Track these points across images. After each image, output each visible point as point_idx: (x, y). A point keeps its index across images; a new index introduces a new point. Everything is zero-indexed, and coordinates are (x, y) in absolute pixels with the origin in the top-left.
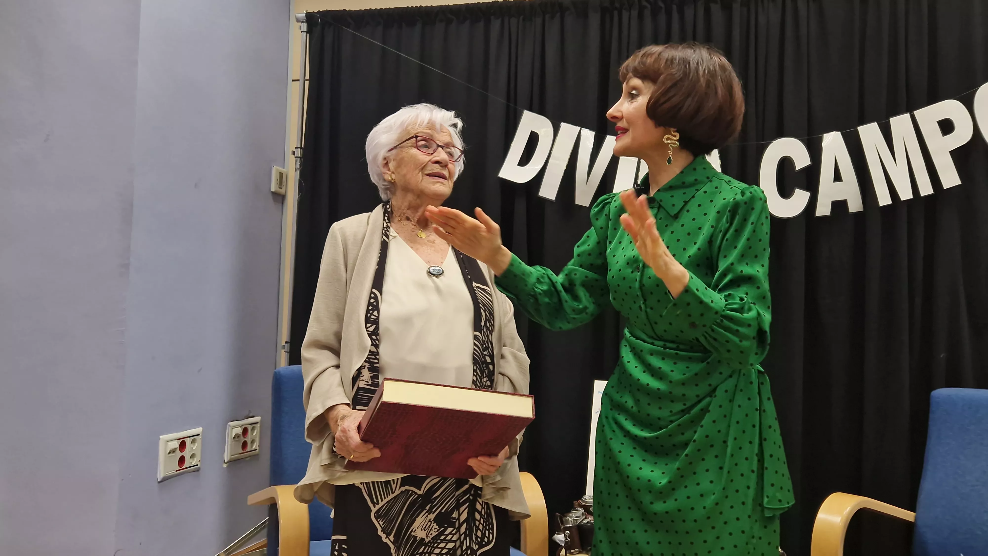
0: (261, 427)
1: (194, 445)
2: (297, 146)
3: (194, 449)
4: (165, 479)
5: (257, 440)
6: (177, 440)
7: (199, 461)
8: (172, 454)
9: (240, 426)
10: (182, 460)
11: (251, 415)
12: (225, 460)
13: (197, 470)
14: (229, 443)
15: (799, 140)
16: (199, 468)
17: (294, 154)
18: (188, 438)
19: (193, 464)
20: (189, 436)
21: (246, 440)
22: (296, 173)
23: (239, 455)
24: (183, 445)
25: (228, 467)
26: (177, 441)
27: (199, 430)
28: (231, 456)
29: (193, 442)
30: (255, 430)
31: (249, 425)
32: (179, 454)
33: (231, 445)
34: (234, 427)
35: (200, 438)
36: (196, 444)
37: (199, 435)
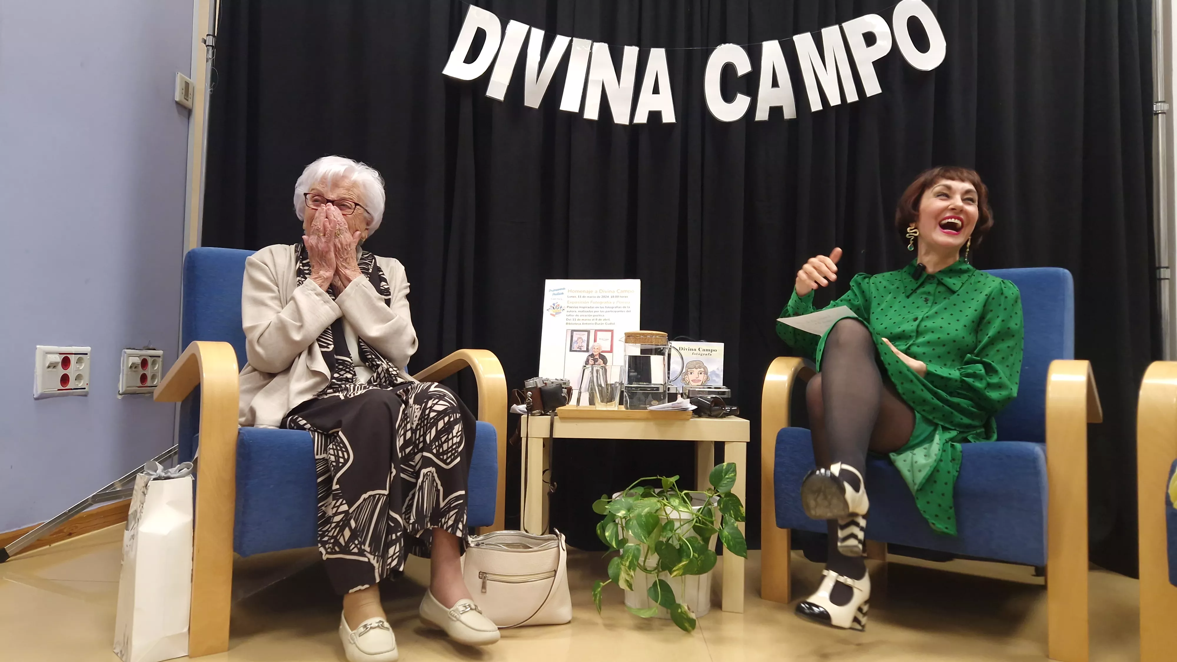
0: (163, 362)
1: (81, 365)
2: (209, 34)
3: (80, 369)
4: (42, 397)
5: (159, 375)
6: (58, 354)
7: (87, 384)
8: (52, 369)
9: (139, 356)
10: (65, 379)
11: (151, 347)
12: (119, 391)
13: (84, 394)
14: (125, 372)
15: (741, 46)
16: (87, 392)
17: (205, 43)
18: (74, 355)
19: (79, 386)
20: (74, 353)
21: (145, 373)
22: (207, 63)
23: (137, 388)
24: (66, 362)
25: (123, 399)
26: (59, 356)
27: (87, 349)
28: (127, 387)
29: (79, 361)
30: (156, 364)
31: (150, 358)
32: (61, 372)
33: (127, 375)
34: (130, 355)
35: (88, 358)
36: (83, 365)
37: (87, 354)
